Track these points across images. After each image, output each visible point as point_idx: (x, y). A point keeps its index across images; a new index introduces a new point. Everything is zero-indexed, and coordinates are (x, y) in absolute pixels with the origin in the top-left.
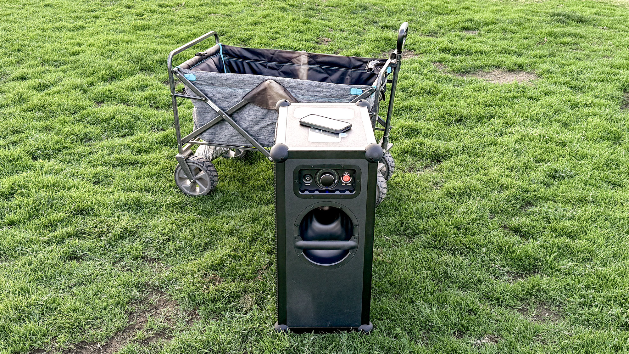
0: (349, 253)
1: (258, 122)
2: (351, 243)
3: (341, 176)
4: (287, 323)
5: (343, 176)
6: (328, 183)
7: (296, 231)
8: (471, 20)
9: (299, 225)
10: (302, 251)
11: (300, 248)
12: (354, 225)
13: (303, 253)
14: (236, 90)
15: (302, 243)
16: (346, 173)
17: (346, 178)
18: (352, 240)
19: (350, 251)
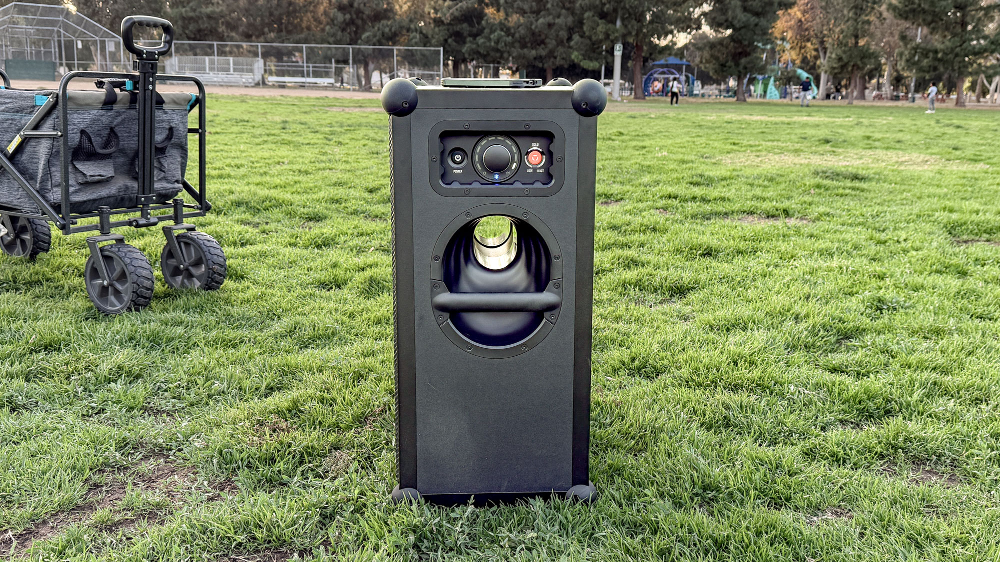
0: (544, 320)
2: (547, 297)
3: (523, 154)
4: (418, 485)
5: (528, 153)
6: (497, 167)
7: (436, 271)
8: (701, 176)
9: (441, 256)
10: (448, 315)
11: (443, 308)
12: (552, 256)
13: (449, 321)
15: (446, 297)
16: (535, 146)
17: (535, 159)
18: (549, 291)
19: (546, 314)
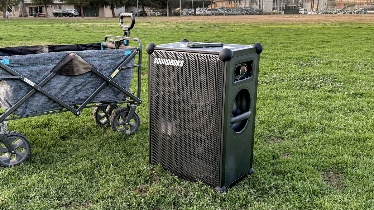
0: (248, 120)
1: (64, 88)
4: (225, 185)
7: (231, 111)
12: (251, 99)
14: (45, 66)
15: (233, 119)
18: (250, 110)
